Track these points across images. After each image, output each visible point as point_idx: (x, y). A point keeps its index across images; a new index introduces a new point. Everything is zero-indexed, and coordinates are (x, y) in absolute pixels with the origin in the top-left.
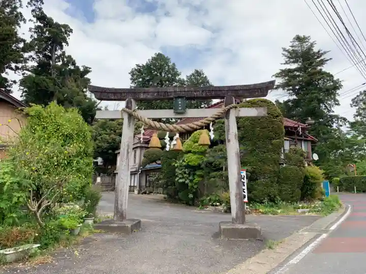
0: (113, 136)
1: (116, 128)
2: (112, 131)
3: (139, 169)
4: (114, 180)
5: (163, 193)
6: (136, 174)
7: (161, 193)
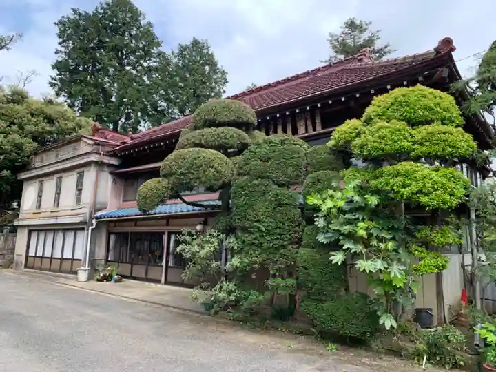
0: (16, 137)
1: (25, 121)
2: (14, 127)
3: (91, 218)
4: (10, 242)
5: (166, 283)
6: (83, 229)
7: (158, 281)
